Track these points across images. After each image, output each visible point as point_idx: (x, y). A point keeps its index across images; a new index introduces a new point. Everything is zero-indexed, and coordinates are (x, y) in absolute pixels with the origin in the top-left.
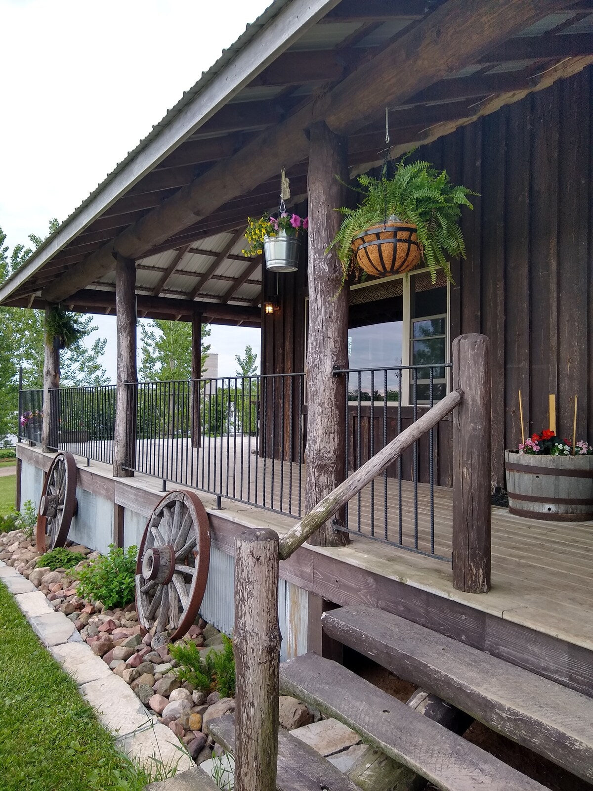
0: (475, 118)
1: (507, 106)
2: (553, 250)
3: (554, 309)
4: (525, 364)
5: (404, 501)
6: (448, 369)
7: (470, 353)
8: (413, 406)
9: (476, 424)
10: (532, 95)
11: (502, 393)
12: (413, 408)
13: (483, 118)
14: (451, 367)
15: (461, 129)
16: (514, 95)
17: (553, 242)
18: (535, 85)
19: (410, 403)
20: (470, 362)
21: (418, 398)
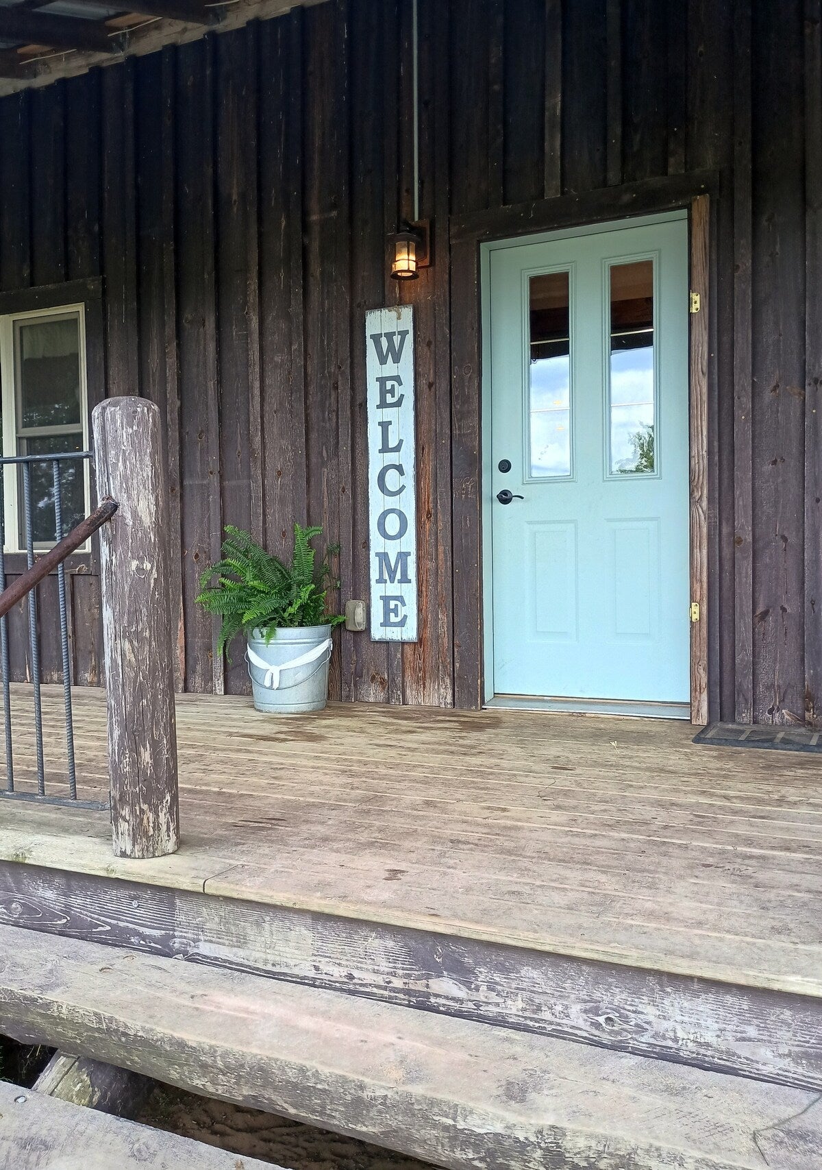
0: (120, 56)
1: (174, 49)
2: (253, 298)
3: (257, 392)
4: (214, 478)
5: (16, 717)
6: (86, 462)
7: (125, 433)
8: (26, 551)
9: (141, 560)
10: (213, 35)
11: (179, 526)
12: (25, 555)
13: (134, 60)
14: (91, 457)
15: (97, 72)
16: (185, 30)
17: (253, 285)
18: (219, 22)
19: (21, 546)
20: (126, 446)
21: (35, 538)
